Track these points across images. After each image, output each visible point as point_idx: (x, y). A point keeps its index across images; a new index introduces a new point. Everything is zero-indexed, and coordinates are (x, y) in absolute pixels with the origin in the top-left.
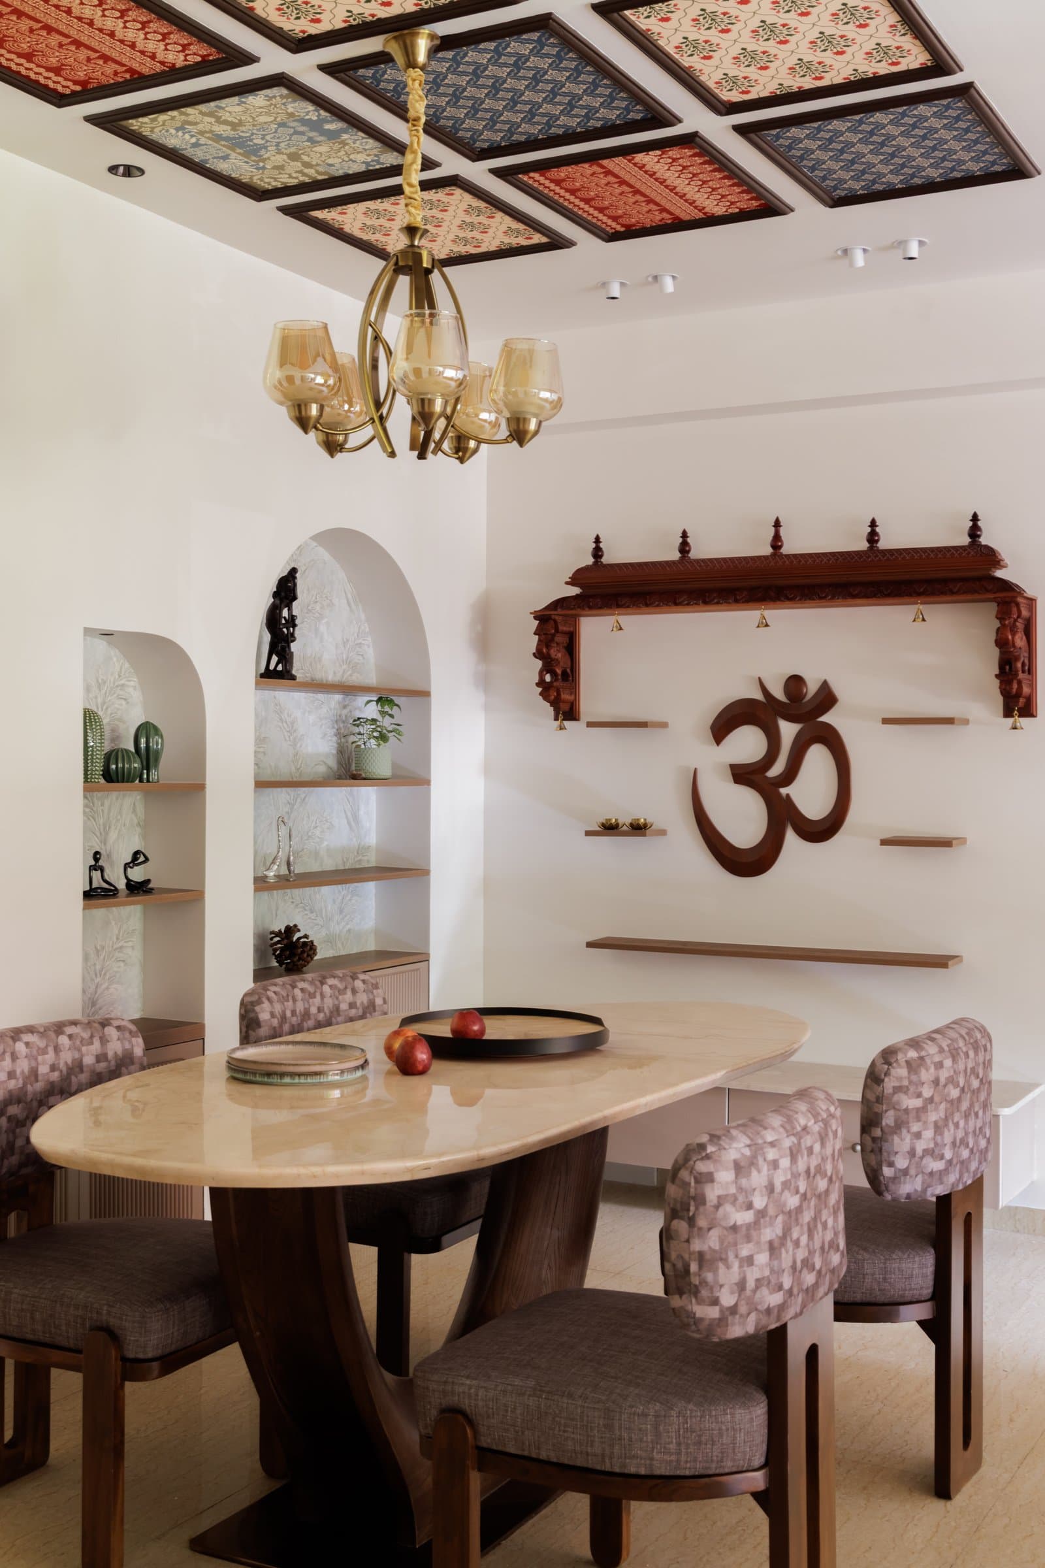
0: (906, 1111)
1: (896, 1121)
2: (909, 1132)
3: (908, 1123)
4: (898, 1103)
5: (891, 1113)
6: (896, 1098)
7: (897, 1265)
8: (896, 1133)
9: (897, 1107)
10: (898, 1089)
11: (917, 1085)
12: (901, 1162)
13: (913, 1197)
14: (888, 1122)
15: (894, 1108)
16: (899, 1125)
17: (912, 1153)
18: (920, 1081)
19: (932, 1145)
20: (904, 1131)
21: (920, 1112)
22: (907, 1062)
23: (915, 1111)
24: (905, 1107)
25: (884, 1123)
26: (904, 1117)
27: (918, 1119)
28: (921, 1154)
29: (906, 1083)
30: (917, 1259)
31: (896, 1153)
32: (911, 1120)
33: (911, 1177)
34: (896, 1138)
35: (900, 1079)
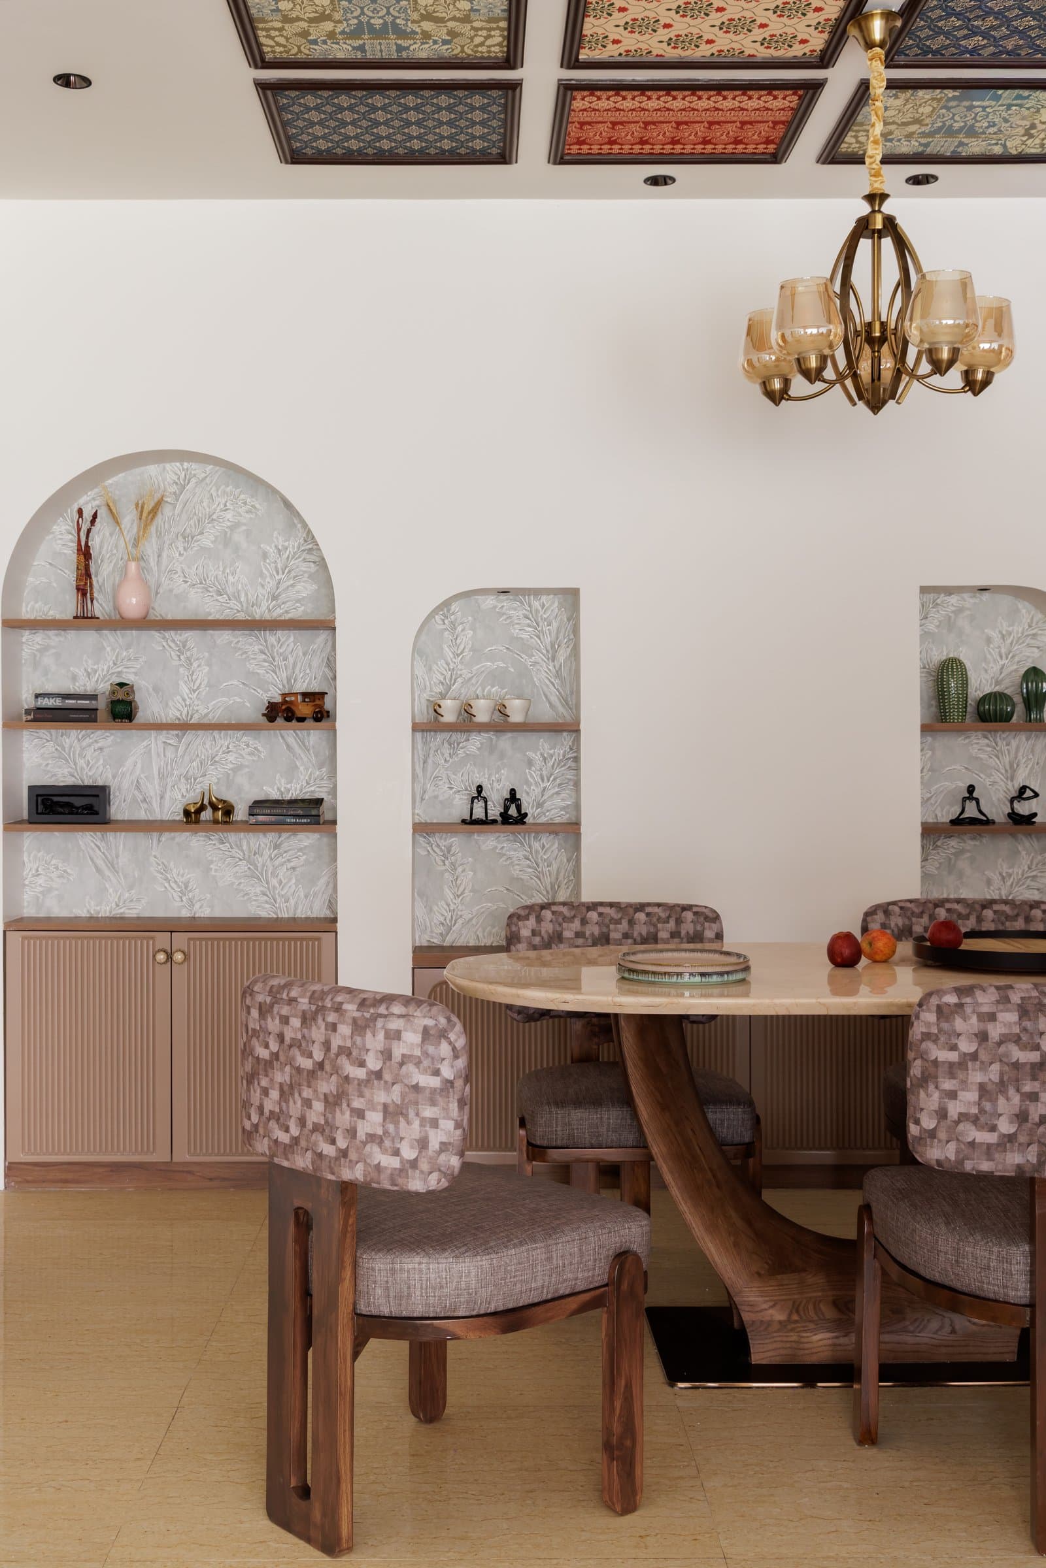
0: (935, 1063)
1: (923, 1073)
2: (937, 1087)
3: (937, 1078)
4: (926, 1052)
5: (918, 1062)
6: (924, 1045)
7: (970, 1249)
8: (922, 1087)
9: (925, 1056)
10: (927, 1036)
11: (950, 1035)
12: (928, 1123)
13: (946, 1165)
14: (916, 1072)
15: (922, 1058)
16: (926, 1079)
17: (942, 1114)
18: (955, 1031)
19: (974, 1110)
20: (931, 1087)
21: (952, 1069)
22: (939, 1007)
23: (947, 1065)
24: (933, 1058)
25: (912, 1073)
26: (932, 1070)
27: (952, 1076)
28: (956, 1117)
29: (934, 1030)
30: (995, 1249)
31: (922, 1109)
32: (940, 1074)
33: (940, 1141)
34: (922, 1094)
35: (928, 1024)
